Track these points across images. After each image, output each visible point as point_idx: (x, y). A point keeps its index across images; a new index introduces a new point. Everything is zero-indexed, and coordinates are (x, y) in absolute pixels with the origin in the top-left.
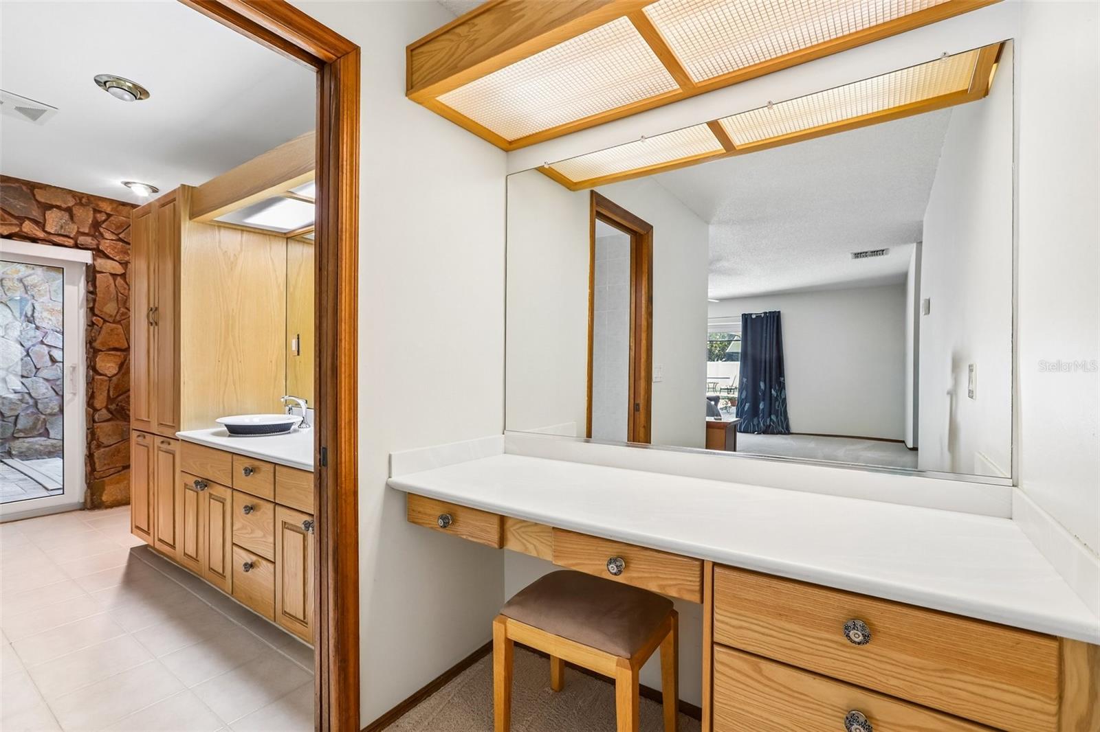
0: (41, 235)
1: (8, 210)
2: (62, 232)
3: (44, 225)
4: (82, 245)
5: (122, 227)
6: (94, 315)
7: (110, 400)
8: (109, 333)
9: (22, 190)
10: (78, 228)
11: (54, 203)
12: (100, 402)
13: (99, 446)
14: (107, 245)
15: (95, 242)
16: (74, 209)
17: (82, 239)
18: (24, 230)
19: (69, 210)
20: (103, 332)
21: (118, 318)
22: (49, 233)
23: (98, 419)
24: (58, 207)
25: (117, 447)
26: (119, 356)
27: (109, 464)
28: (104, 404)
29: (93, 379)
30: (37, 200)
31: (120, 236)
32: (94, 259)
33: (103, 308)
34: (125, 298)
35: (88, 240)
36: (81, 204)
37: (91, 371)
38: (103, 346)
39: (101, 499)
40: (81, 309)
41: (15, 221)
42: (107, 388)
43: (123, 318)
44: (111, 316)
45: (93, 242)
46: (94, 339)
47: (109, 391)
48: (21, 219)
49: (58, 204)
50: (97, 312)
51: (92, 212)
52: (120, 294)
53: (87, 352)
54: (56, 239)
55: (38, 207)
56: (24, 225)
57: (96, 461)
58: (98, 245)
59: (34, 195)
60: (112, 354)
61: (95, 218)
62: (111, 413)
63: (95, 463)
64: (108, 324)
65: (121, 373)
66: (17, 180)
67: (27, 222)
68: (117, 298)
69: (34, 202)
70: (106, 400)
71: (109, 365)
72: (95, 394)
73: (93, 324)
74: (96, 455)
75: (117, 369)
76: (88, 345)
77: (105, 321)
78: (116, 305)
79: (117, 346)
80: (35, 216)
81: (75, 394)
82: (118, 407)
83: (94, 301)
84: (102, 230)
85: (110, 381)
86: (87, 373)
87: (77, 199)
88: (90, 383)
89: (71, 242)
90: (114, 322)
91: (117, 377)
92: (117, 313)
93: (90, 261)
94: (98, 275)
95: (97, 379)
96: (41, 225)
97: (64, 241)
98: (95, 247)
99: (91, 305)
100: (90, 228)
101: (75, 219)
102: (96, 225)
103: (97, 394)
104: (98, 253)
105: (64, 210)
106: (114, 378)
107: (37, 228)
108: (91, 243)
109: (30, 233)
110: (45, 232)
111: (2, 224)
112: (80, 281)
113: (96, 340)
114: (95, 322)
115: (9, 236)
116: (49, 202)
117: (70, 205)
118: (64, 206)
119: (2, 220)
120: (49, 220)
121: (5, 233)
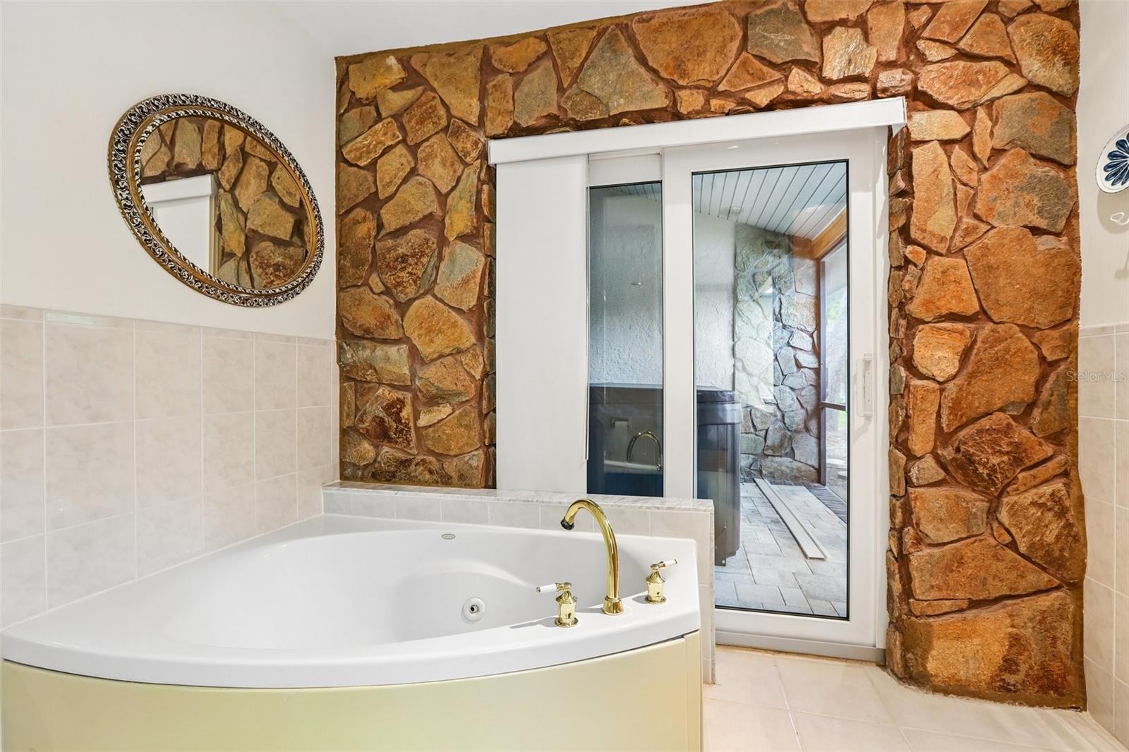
0: (816, 88)
1: (767, 56)
2: (851, 72)
3: (821, 69)
4: (885, 89)
5: (967, 21)
6: (909, 240)
7: (942, 437)
8: (939, 279)
9: (788, 8)
10: (878, 54)
11: (835, 20)
12: (921, 440)
13: (919, 540)
14: (933, 75)
15: (909, 77)
16: (869, 16)
17: (887, 79)
18: (792, 87)
19: (861, 23)
20: (927, 278)
21: (958, 242)
22: (828, 82)
23: (918, 479)
24: (843, 23)
25: (957, 549)
26: (961, 333)
27: (940, 589)
28: (930, 446)
29: (907, 386)
30: (808, 23)
31: (961, 45)
32: (910, 118)
33: (925, 225)
34: (972, 192)
35: (891, 77)
36: (881, 2)
37: (902, 369)
38: (927, 311)
39: (925, 668)
40: (879, 237)
41: (778, 75)
42: (937, 408)
43: (969, 240)
44: (943, 239)
45: (905, 77)
46: (908, 296)
47: (939, 415)
48: (784, 68)
49: (843, 16)
50: (915, 233)
51: (903, 10)
52: (959, 186)
53: (893, 327)
54: (840, 91)
55: (812, 35)
56: (791, 78)
57: (915, 574)
58: (915, 82)
59: (804, 13)
60: (945, 329)
61: (908, 22)
62: (944, 467)
64: (937, 258)
65: (965, 372)
67: (795, 70)
68: (955, 194)
69: (805, 26)
70: (933, 437)
71: (940, 354)
72: (910, 421)
73: (907, 261)
74: (914, 562)
75: (957, 364)
76: (895, 312)
77: (930, 252)
78: (952, 212)
79: (956, 308)
80: (808, 54)
81: (868, 418)
82: (959, 456)
83: (909, 209)
84: (921, 44)
85: (942, 391)
86: (893, 371)
88: (898, 396)
89: (866, 88)
90: (949, 253)
91: (957, 381)
92: (955, 230)
93: (899, 122)
94: (916, 152)
95: (915, 387)
96: (814, 67)
97: (853, 91)
98: (910, 87)
99: (902, 221)
100: (899, 49)
101: (872, 36)
102: (911, 37)
103: (915, 421)
104: (919, 99)
105: (853, 26)
106: (950, 385)
107: (810, 78)
108: (903, 80)
109: (799, 90)
110: (822, 80)
111: (759, 87)
112: (878, 177)
113: (912, 298)
114: (910, 256)
115: (771, 107)
116: (829, 18)
117: (863, 10)
118: (853, 17)
119: (760, 79)
120: (828, 54)
121: (764, 102)
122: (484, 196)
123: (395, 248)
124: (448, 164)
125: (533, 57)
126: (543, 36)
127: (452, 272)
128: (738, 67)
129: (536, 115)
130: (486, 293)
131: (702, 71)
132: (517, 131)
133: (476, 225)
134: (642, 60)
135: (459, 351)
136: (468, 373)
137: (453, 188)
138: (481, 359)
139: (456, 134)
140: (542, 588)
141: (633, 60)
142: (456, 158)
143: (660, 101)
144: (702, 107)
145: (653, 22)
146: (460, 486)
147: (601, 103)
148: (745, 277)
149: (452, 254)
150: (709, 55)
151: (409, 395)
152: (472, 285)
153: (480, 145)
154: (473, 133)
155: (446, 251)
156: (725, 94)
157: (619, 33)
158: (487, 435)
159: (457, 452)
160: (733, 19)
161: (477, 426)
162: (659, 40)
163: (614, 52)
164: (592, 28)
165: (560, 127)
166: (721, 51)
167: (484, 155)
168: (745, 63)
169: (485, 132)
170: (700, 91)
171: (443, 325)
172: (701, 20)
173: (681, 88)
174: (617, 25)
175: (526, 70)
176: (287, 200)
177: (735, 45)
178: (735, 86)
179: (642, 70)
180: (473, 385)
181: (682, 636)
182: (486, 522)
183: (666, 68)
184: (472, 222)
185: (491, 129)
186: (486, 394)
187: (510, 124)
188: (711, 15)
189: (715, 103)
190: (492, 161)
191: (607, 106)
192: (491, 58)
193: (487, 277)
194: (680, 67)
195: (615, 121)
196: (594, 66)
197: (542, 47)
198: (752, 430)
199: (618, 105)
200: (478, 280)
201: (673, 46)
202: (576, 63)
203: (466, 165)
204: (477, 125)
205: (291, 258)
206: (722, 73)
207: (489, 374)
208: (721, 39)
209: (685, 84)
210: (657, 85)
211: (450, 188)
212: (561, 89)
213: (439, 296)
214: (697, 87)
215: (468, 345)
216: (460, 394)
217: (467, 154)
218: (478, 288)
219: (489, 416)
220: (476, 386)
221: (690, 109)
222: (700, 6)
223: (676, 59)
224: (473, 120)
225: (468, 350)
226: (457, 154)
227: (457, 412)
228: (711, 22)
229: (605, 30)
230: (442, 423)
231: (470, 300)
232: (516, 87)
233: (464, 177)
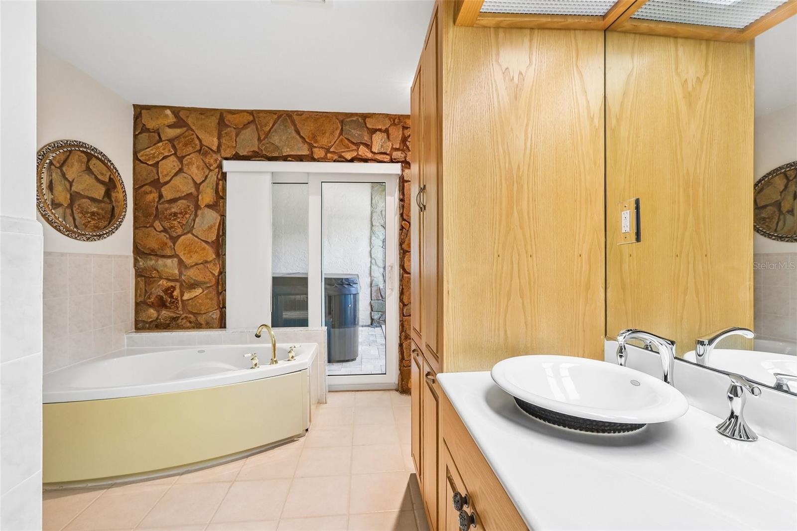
0: (370, 155)
1: (351, 139)
2: (382, 151)
3: (371, 147)
4: (395, 159)
9: (359, 121)
10: (392, 145)
11: (378, 128)
12: (408, 298)
13: (407, 337)
14: (411, 155)
16: (390, 129)
17: (394, 154)
18: (360, 153)
19: (387, 131)
20: (409, 235)
22: (374, 153)
23: (407, 313)
24: (380, 130)
29: (403, 277)
30: (367, 128)
32: (403, 170)
33: (409, 214)
35: (397, 155)
36: (394, 124)
37: (402, 270)
38: (409, 247)
39: (407, 386)
40: (396, 216)
41: (355, 147)
45: (402, 155)
48: (358, 145)
49: (380, 127)
50: (405, 216)
51: (401, 130)
53: (400, 254)
54: (379, 157)
55: (368, 133)
56: (360, 149)
57: (404, 350)
58: (405, 157)
59: (366, 124)
61: (403, 134)
63: (404, 353)
66: (356, 114)
67: (361, 146)
69: (365, 129)
73: (402, 228)
74: (405, 345)
76: (400, 246)
77: (410, 225)
80: (366, 141)
81: (392, 290)
83: (403, 206)
84: (408, 144)
86: (400, 272)
87: (392, 120)
88: (401, 280)
89: (388, 157)
93: (400, 172)
94: (406, 184)
95: (405, 277)
96: (369, 146)
97: (384, 158)
98: (404, 159)
99: (402, 211)
100: (400, 144)
101: (391, 137)
102: (404, 140)
103: (405, 290)
104: (406, 164)
105: (383, 132)
107: (367, 150)
108: (401, 156)
109: (363, 155)
110: (372, 152)
111: (347, 151)
112: (395, 191)
113: (404, 242)
114: (403, 225)
115: (352, 161)
116: (374, 127)
117: (387, 126)
118: (384, 128)
119: (348, 148)
120: (374, 143)
121: (349, 158)
122: (220, 187)
123: (170, 209)
124: (200, 169)
125: (246, 122)
126: (251, 113)
127: (203, 223)
128: (339, 142)
129: (247, 150)
130: (221, 234)
131: (324, 141)
132: (237, 157)
133: (215, 200)
134: (298, 132)
135: (207, 262)
136: (211, 272)
137: (203, 181)
138: (218, 265)
139: (205, 154)
140: (245, 355)
141: (293, 132)
142: (205, 166)
143: (305, 152)
144: (324, 156)
145: (303, 116)
146: (207, 328)
147: (279, 149)
148: (377, 212)
149: (203, 214)
150: (327, 135)
151: (178, 284)
152: (213, 230)
153: (218, 162)
154: (214, 155)
155: (199, 212)
156: (333, 153)
157: (288, 118)
158: (221, 303)
159: (205, 311)
160: (337, 121)
161: (216, 298)
162: (306, 125)
163: (286, 126)
164: (276, 114)
165: (259, 157)
166: (332, 133)
167: (220, 167)
168: (341, 141)
169: (221, 155)
170: (323, 150)
171: (198, 249)
172: (324, 119)
173: (315, 147)
174: (287, 114)
175: (243, 128)
176: (100, 177)
177: (338, 132)
178: (337, 150)
179: (298, 137)
180: (214, 279)
181: (300, 371)
182: (221, 344)
183: (309, 138)
184: (214, 199)
185: (224, 155)
186: (221, 283)
187: (234, 153)
188: (328, 117)
189: (329, 155)
190: (224, 170)
191: (281, 150)
192: (224, 119)
193: (221, 226)
194: (314, 137)
195: (285, 159)
196: (275, 131)
197: (251, 118)
198: (380, 298)
199: (286, 151)
200: (217, 227)
201: (312, 128)
202: (267, 129)
203: (211, 170)
204: (216, 151)
205: (103, 209)
206: (332, 143)
207: (222, 272)
208: (332, 128)
209: (316, 146)
210: (304, 144)
211: (201, 181)
212: (259, 139)
213: (195, 234)
214: (322, 148)
215: (211, 259)
216: (207, 283)
217: (211, 165)
218: (216, 231)
219: (222, 294)
220: (215, 279)
221: (319, 157)
222: (324, 112)
223: (313, 134)
224: (215, 148)
225: (211, 261)
226: (206, 165)
227: (205, 292)
228: (328, 120)
229: (281, 116)
230: (197, 297)
231: (212, 237)
232: (237, 136)
233: (209, 176)
